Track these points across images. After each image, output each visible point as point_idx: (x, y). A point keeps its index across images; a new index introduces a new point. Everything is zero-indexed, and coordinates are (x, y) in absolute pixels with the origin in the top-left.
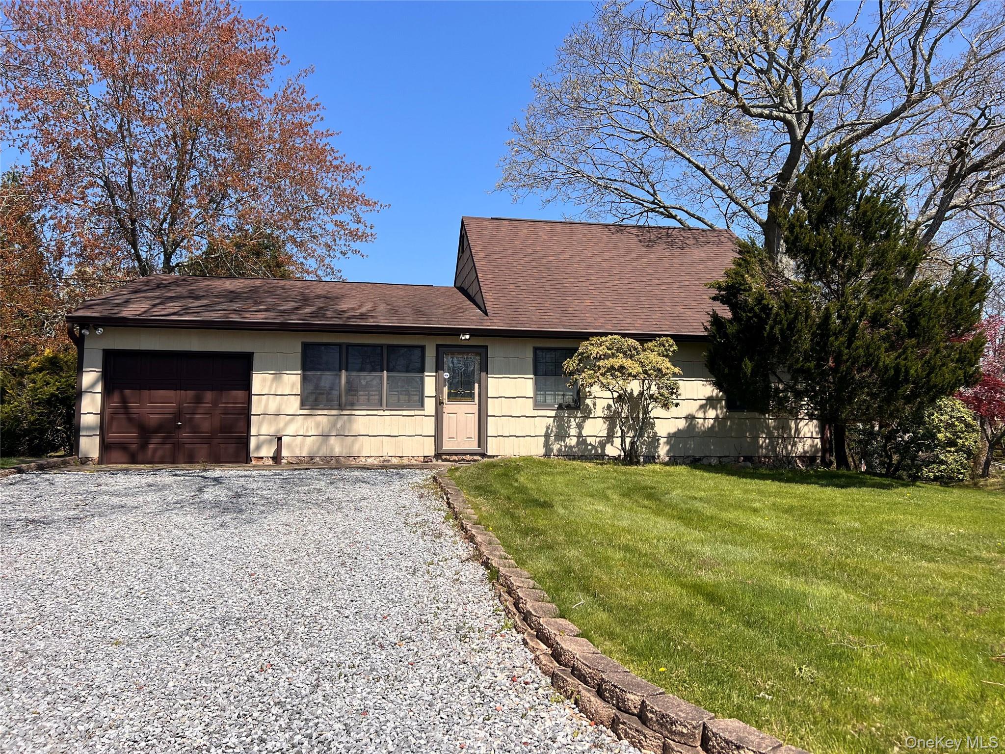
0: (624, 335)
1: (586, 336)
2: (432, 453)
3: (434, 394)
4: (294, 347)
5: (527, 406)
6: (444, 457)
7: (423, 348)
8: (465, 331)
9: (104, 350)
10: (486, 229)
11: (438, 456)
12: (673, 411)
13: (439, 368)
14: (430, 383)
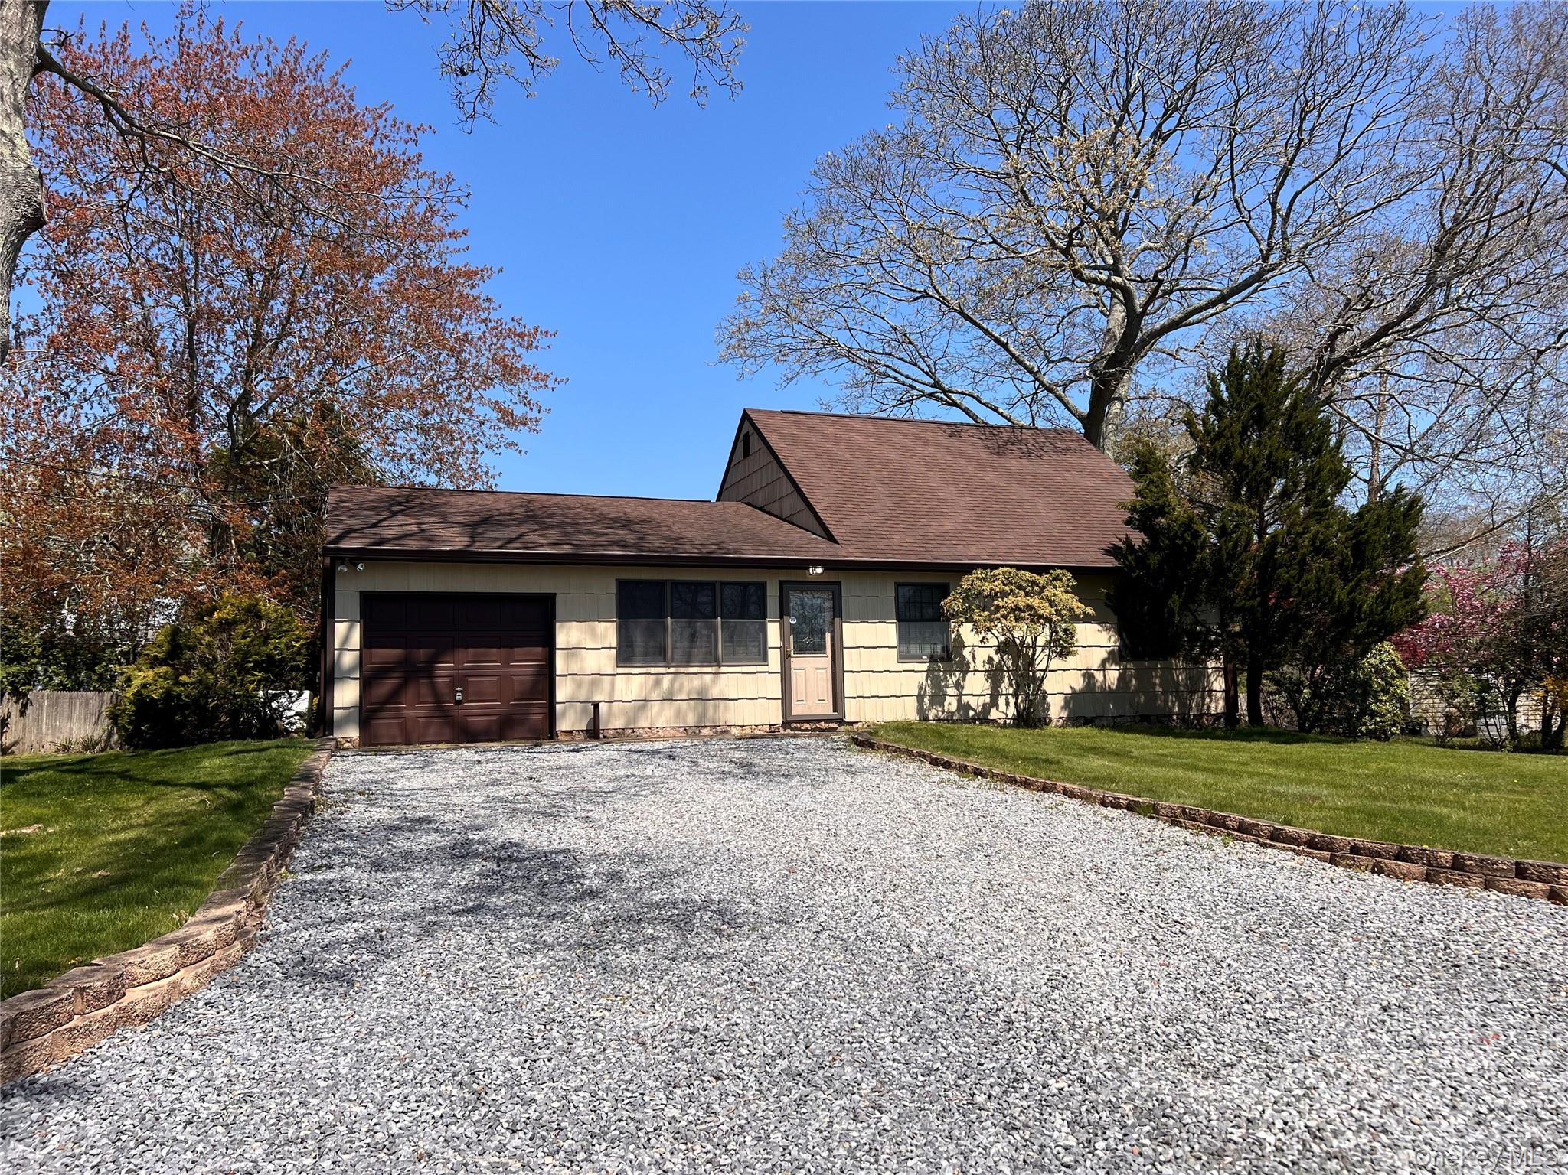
0: (1019, 568)
1: (968, 569)
2: (778, 719)
3: (778, 644)
4: (606, 588)
5: (890, 657)
6: (793, 725)
7: (762, 587)
8: (816, 563)
9: (361, 592)
10: (782, 427)
11: (786, 724)
12: (1071, 661)
13: (783, 612)
14: (773, 630)
